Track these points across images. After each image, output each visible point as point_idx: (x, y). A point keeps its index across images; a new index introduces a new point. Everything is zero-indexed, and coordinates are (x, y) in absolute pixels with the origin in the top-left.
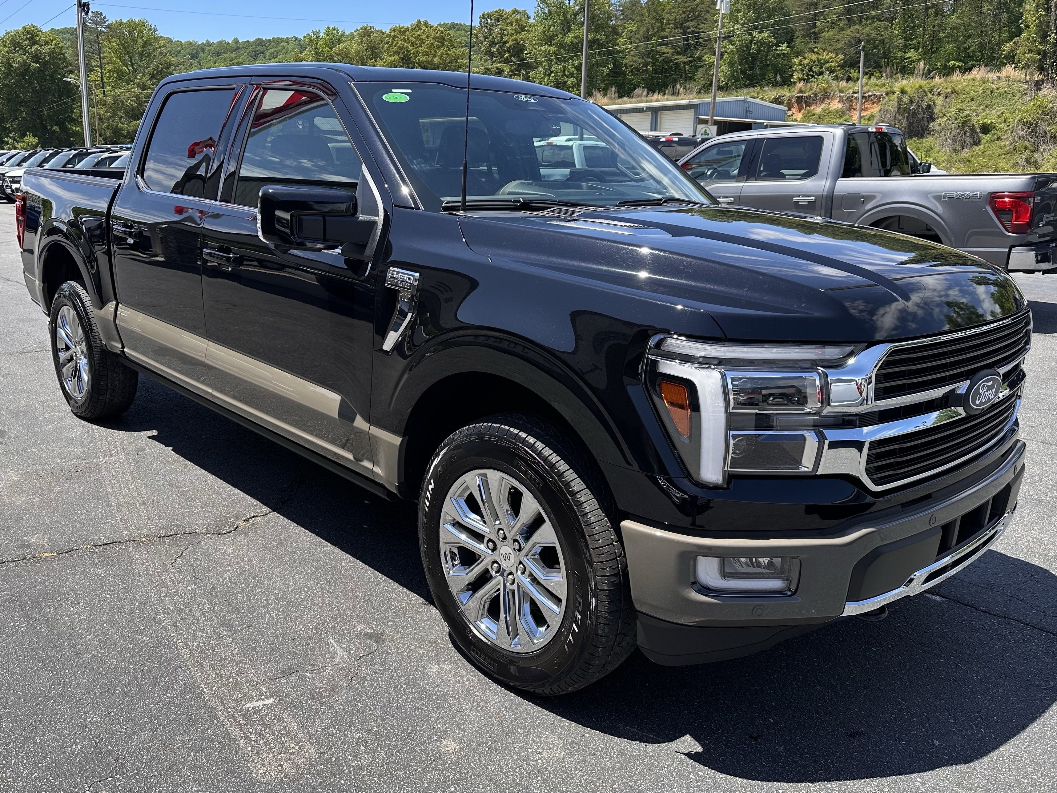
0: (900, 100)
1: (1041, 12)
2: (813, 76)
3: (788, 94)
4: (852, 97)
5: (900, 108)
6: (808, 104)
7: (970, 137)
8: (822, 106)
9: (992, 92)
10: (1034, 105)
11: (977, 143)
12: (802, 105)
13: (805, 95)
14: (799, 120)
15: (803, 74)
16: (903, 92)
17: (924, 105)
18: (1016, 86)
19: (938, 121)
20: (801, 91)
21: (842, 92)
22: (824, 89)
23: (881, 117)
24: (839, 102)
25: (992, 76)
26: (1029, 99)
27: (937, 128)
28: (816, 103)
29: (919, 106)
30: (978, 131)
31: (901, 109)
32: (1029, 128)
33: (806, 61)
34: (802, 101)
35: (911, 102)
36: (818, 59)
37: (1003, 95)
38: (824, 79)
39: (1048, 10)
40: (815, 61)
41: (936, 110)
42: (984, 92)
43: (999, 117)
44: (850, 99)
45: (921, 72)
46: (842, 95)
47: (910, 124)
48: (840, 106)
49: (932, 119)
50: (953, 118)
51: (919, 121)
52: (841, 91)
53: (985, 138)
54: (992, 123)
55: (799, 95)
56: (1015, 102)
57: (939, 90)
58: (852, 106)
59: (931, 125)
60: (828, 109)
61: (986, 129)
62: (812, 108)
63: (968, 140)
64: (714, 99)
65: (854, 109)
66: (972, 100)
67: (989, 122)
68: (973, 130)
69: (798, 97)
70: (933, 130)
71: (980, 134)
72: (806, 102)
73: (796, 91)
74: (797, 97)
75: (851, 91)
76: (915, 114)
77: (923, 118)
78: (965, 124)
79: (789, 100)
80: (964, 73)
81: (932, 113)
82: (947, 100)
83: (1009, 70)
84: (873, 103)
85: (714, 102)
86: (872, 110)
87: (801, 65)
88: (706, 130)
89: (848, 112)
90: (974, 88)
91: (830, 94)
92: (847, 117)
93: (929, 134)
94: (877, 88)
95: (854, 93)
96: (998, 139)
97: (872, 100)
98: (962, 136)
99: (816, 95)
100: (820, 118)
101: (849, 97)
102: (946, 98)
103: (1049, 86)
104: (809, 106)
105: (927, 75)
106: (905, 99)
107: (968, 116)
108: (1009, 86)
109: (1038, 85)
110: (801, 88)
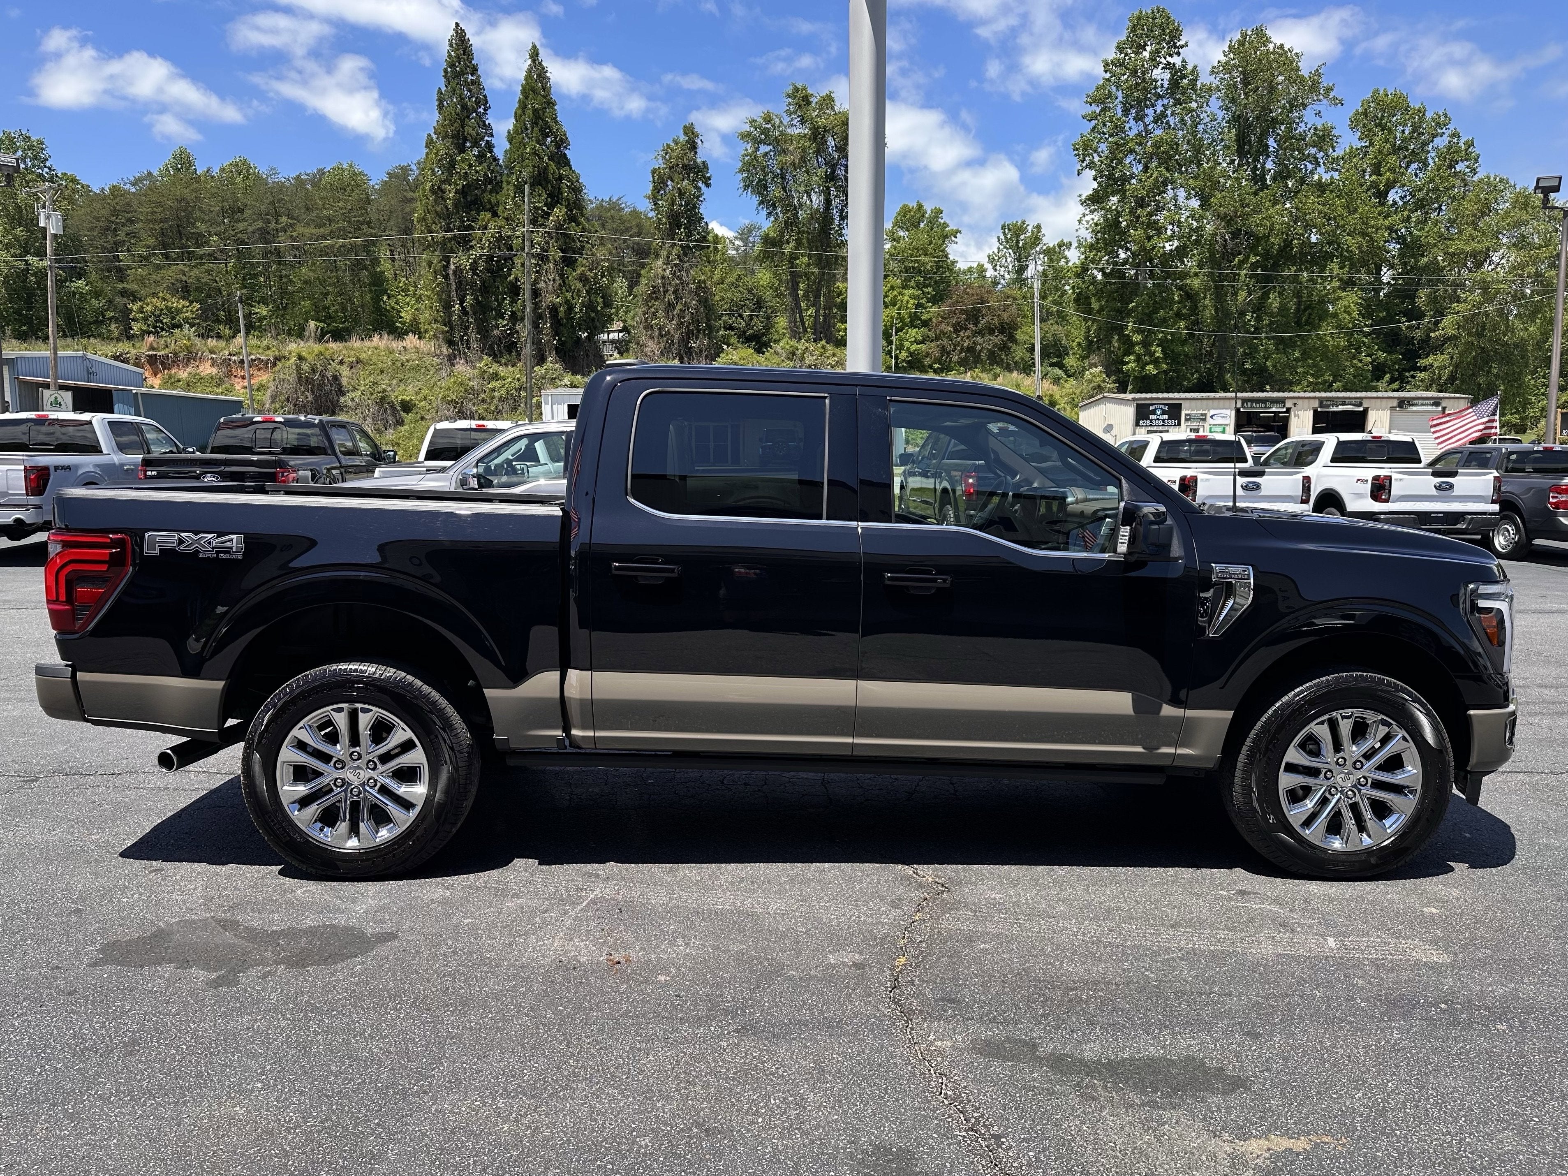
0: (298, 367)
1: (440, 279)
2: (163, 329)
3: (133, 352)
4: (230, 360)
5: (300, 377)
6: (166, 367)
7: (392, 415)
8: (189, 370)
9: (402, 365)
10: (455, 382)
11: (401, 423)
12: (158, 367)
13: (160, 353)
14: (157, 387)
15: (148, 325)
16: (300, 358)
17: (329, 375)
18: (428, 360)
19: (351, 395)
20: (152, 348)
21: (215, 353)
22: (187, 348)
23: (277, 387)
24: (212, 365)
25: (396, 345)
26: (445, 375)
27: (350, 404)
28: (178, 366)
29: (323, 376)
30: (399, 408)
31: (303, 380)
32: (455, 407)
33: (149, 308)
34: (156, 362)
35: (314, 371)
36: (167, 307)
37: (415, 369)
38: (183, 333)
39: (446, 277)
40: (162, 310)
41: (344, 381)
42: (394, 364)
43: (417, 393)
44: (226, 363)
45: (313, 335)
46: (214, 356)
47: (316, 398)
48: (214, 371)
49: (341, 392)
50: (368, 393)
51: (327, 394)
52: (212, 352)
53: (408, 417)
54: (412, 400)
55: (150, 353)
56: (431, 378)
57: (340, 358)
58: (231, 371)
59: (342, 399)
60: (196, 374)
61: (407, 407)
62: (173, 372)
63: (391, 419)
64: (55, 353)
65: (235, 376)
66: (382, 372)
67: (408, 398)
68: (393, 407)
69: (150, 356)
70: (345, 406)
71: (402, 413)
72: (162, 363)
73: (146, 348)
74: (148, 355)
75: (227, 353)
76: (320, 386)
77: (331, 390)
78: (382, 400)
79: (136, 359)
80: (362, 339)
81: (340, 386)
82: (353, 370)
83: (411, 340)
84: (259, 370)
85: (56, 358)
86: (260, 379)
87: (142, 312)
88: (56, 398)
89: (226, 379)
90: (380, 358)
91: (197, 354)
92: (227, 385)
93: (342, 410)
94: (260, 351)
95: (230, 354)
96: (422, 418)
97: (257, 366)
98: (382, 414)
99: (175, 354)
100: (188, 385)
101: (225, 359)
102: (351, 368)
103: (462, 361)
104: (169, 369)
105: (321, 338)
106: (305, 367)
107: (385, 390)
108: (420, 359)
109: (451, 359)
110: (151, 344)
